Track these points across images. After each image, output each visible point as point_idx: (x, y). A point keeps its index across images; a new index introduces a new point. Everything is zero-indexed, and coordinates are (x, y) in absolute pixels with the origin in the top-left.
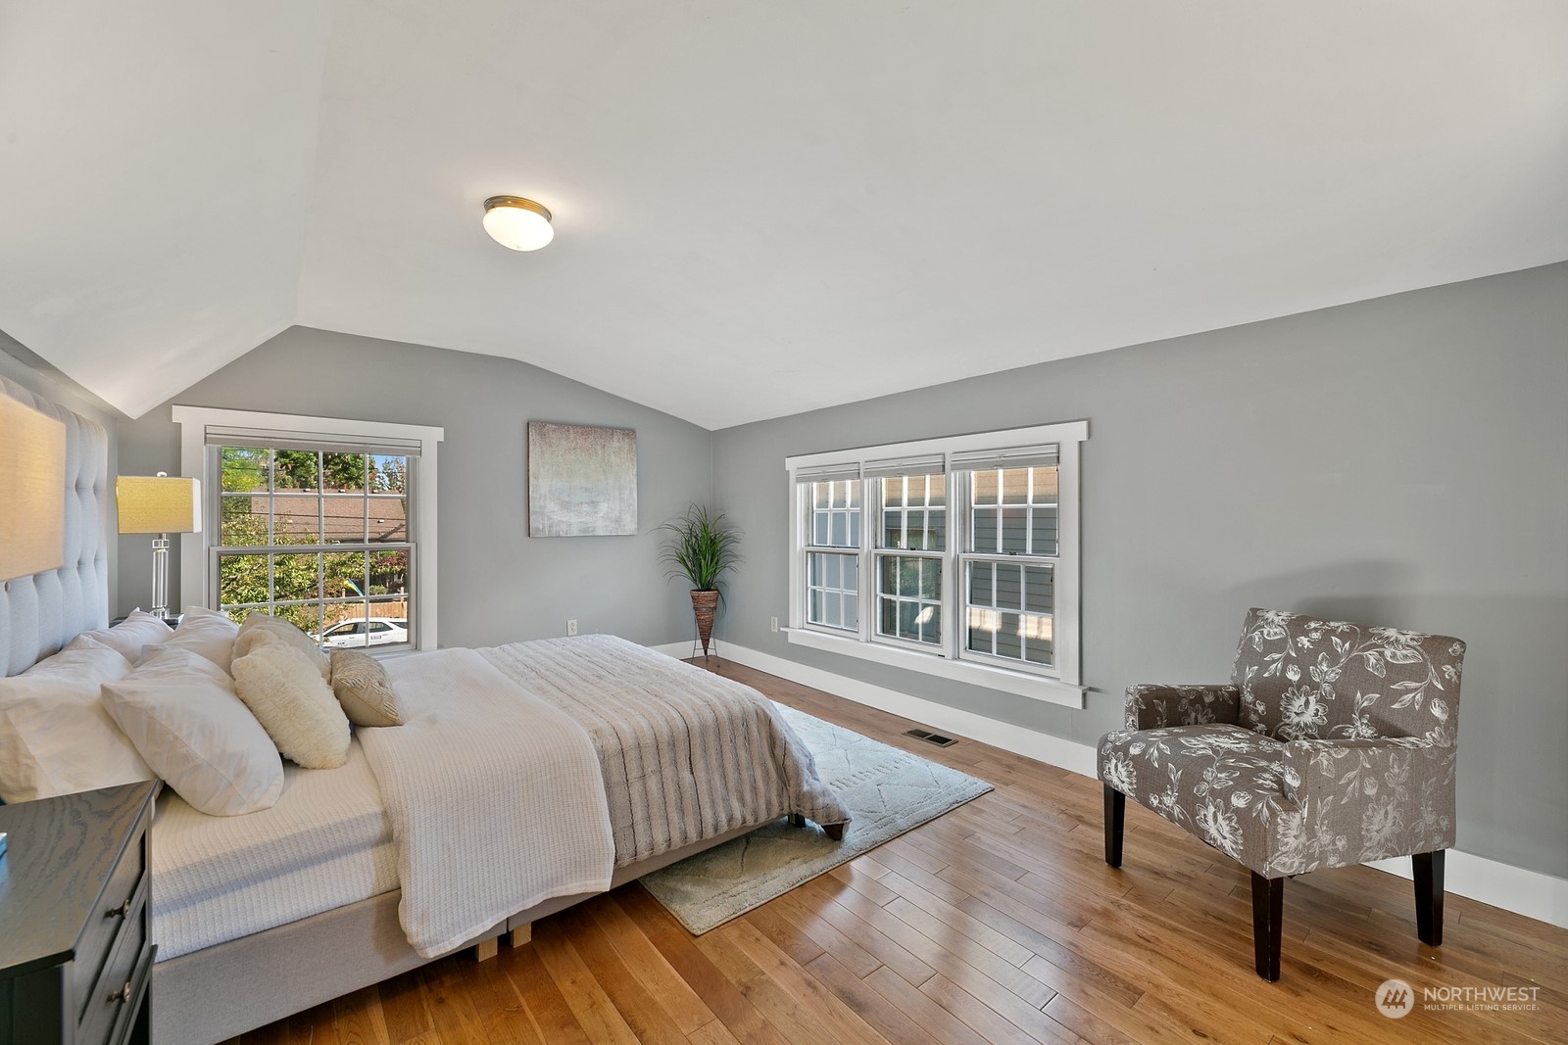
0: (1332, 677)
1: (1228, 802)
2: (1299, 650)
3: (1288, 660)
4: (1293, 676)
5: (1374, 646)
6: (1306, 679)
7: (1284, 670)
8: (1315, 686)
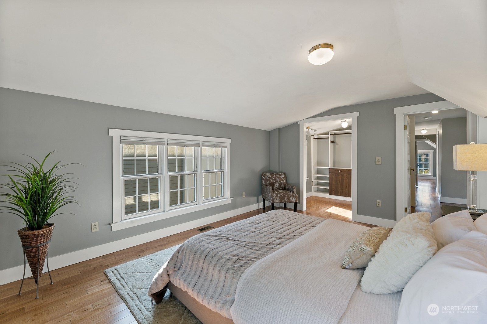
0: (279, 180)
1: (293, 195)
2: (274, 178)
3: (273, 179)
4: (274, 181)
5: (281, 175)
6: (276, 181)
7: (273, 181)
8: (277, 182)
